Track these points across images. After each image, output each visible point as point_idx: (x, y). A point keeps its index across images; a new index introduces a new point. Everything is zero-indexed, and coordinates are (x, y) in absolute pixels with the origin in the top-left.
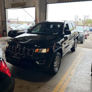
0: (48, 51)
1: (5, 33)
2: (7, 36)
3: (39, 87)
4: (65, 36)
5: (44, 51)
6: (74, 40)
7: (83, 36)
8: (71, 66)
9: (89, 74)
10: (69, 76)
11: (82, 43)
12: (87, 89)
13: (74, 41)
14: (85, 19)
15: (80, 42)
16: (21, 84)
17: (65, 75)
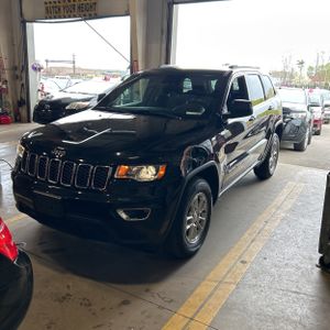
0: (162, 173)
1: (23, 112)
2: (29, 122)
3: (125, 303)
4: (230, 121)
5: (148, 173)
6: (267, 137)
7: (303, 124)
8: (249, 232)
9: (311, 259)
10: (239, 264)
11: (299, 148)
12: (299, 311)
13: (265, 140)
14: (320, 64)
15: (292, 147)
16: (66, 289)
17: (224, 261)
